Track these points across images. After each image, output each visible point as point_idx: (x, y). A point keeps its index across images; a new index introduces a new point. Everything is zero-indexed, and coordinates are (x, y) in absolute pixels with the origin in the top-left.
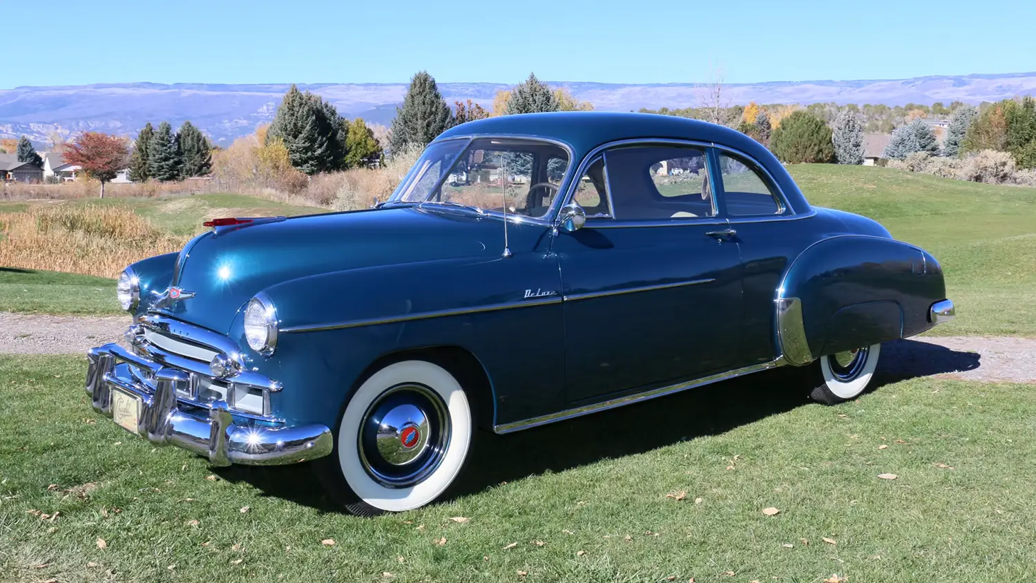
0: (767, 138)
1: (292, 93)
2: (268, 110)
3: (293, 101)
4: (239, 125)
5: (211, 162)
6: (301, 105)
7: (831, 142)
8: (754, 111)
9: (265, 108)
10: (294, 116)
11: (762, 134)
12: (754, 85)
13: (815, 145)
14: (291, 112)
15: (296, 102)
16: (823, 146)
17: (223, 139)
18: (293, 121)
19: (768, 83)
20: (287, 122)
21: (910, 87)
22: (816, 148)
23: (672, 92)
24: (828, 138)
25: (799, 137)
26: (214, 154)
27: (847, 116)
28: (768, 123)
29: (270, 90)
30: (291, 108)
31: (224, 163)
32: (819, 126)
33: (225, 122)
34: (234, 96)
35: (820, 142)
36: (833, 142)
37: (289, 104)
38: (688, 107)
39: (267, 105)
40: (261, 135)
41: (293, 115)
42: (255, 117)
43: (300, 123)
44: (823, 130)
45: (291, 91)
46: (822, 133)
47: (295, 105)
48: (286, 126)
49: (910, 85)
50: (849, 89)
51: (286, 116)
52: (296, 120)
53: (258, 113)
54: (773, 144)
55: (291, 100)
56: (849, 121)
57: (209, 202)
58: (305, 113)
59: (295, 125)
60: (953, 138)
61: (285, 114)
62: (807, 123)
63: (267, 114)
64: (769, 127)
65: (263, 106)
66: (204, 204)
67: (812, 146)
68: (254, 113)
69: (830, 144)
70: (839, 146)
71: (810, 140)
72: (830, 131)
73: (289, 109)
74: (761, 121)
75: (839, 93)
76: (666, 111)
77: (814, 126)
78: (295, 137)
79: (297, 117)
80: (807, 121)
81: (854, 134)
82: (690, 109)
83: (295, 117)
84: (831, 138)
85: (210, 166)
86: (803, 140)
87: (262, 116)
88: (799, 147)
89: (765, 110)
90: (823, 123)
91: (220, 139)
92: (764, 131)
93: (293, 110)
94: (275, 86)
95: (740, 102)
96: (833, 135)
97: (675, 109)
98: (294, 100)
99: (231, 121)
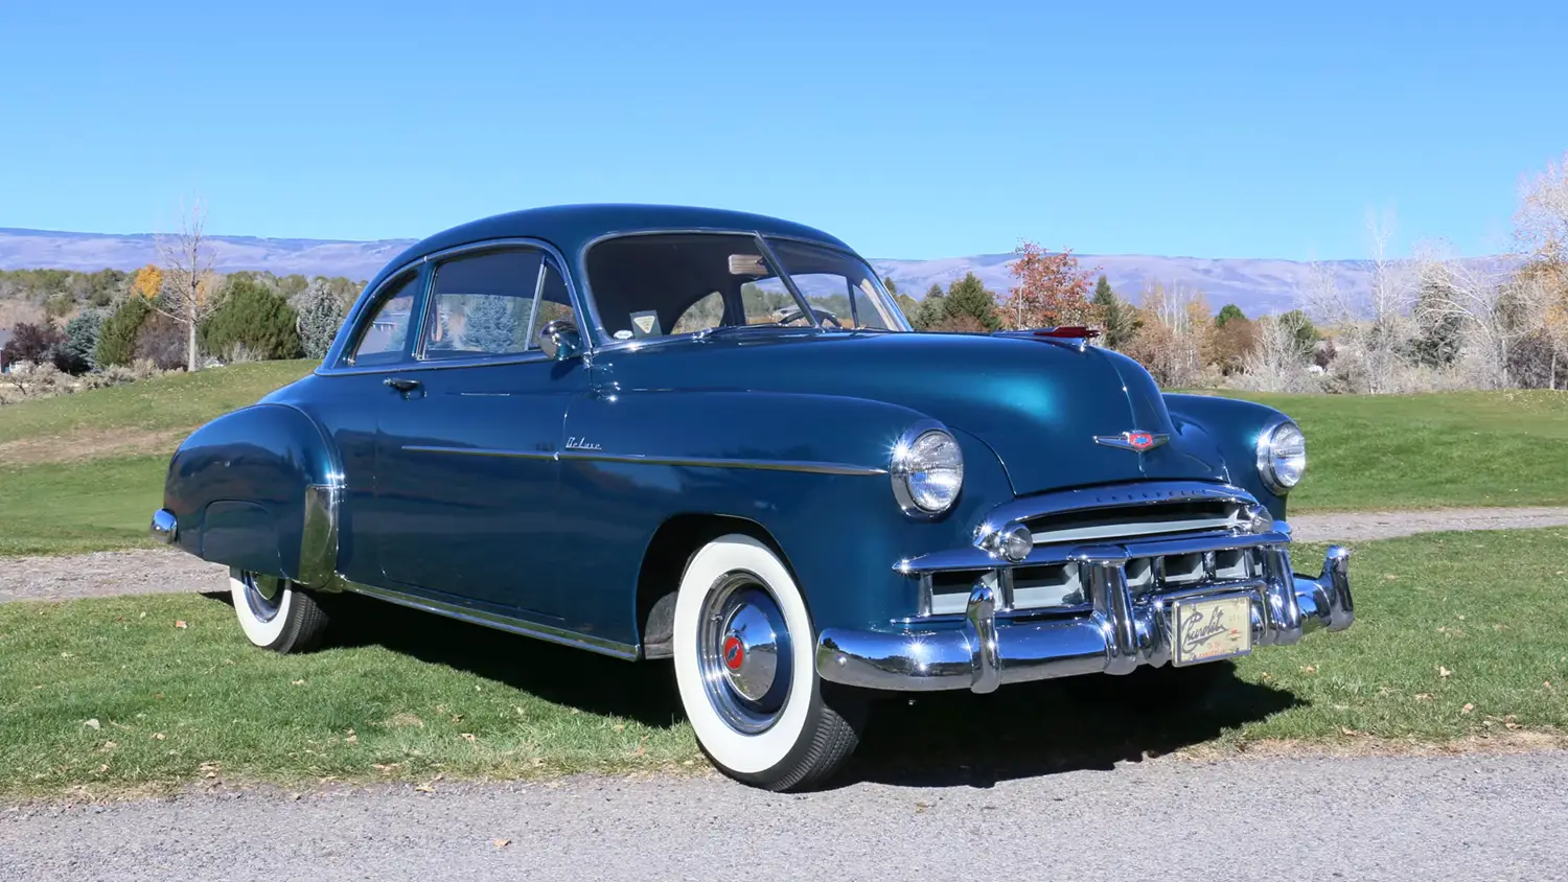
7: (295, 330)
12: (124, 239)
13: (271, 335)
16: (285, 337)
21: (373, 254)
22: (273, 340)
24: (291, 325)
25: (247, 322)
27: (320, 293)
32: (278, 305)
35: (280, 331)
36: (298, 330)
44: (284, 313)
46: (283, 316)
49: (374, 251)
50: (281, 251)
56: (323, 300)
60: (473, 332)
62: (258, 301)
67: (267, 336)
69: (294, 334)
70: (308, 338)
71: (263, 326)
72: (294, 314)
75: (265, 258)
77: (269, 305)
80: (258, 297)
81: (330, 320)
82: (23, 270)
84: (295, 325)
86: (252, 326)
88: (246, 338)
90: (283, 300)
96: (299, 319)
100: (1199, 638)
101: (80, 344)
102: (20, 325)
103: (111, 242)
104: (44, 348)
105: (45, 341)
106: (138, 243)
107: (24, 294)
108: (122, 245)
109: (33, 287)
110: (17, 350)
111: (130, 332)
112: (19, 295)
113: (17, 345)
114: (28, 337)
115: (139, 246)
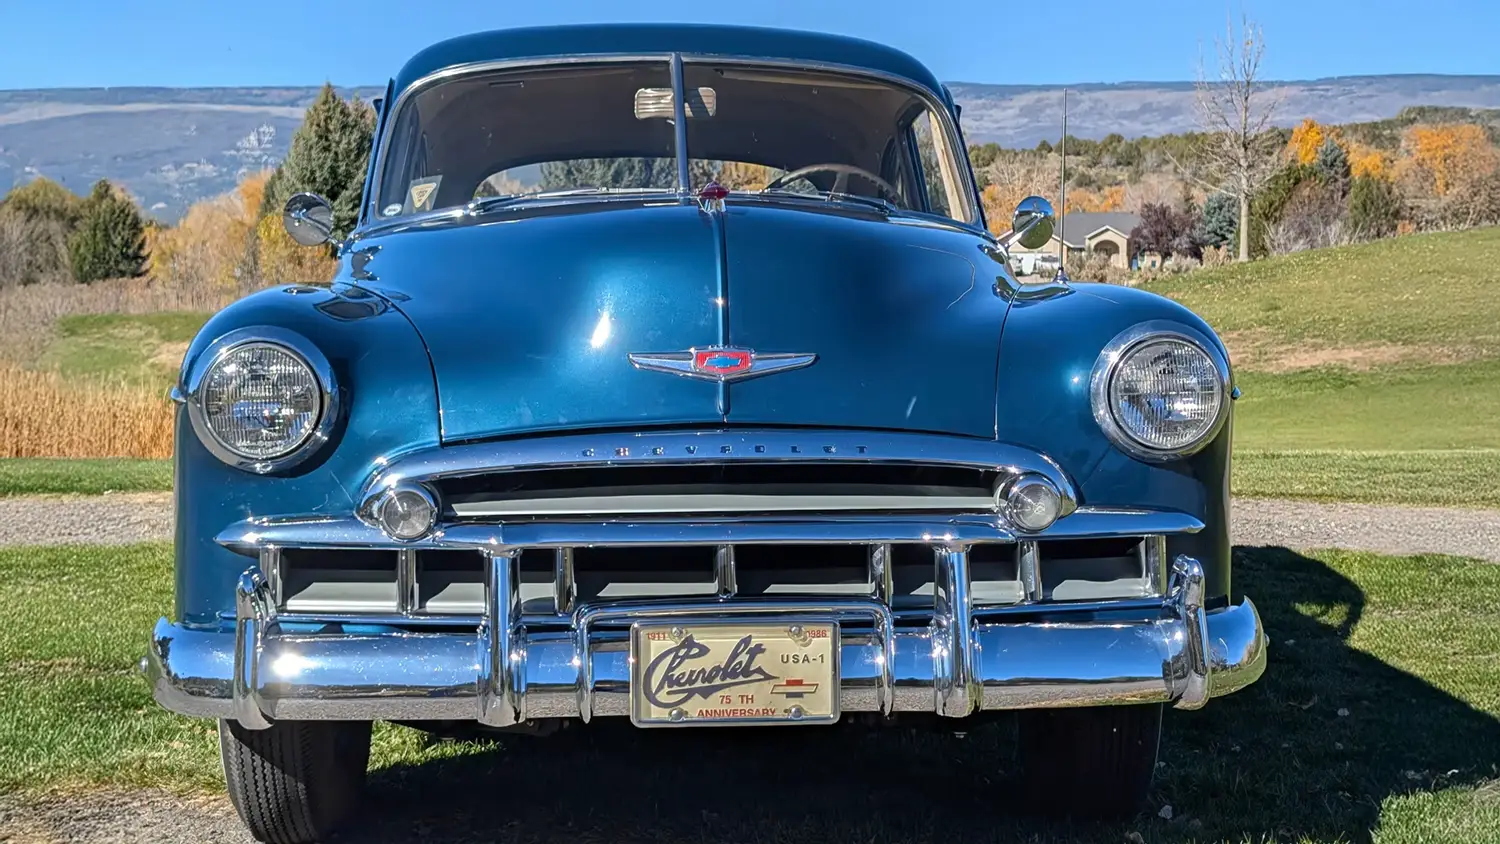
0: (1343, 196)
1: (325, 102)
2: (260, 141)
3: (328, 119)
4: (196, 175)
5: (144, 253)
6: (344, 127)
8: (1313, 137)
9: (253, 138)
10: (330, 151)
11: (1331, 188)
12: (1310, 85)
14: (323, 143)
15: (334, 121)
17: (161, 205)
18: (329, 163)
19: (1340, 80)
20: (314, 164)
23: (1131, 101)
26: (149, 233)
28: (1344, 162)
29: (264, 99)
30: (324, 135)
31: (169, 256)
33: (165, 168)
34: (186, 113)
37: (318, 125)
38: (1164, 134)
39: (259, 133)
40: (252, 195)
41: (326, 149)
42: (233, 158)
43: (344, 168)
45: (323, 98)
47: (331, 127)
48: (313, 172)
51: (314, 153)
52: (336, 160)
53: (238, 150)
54: (1356, 208)
55: (322, 117)
57: (161, 330)
58: (354, 145)
59: (333, 171)
61: (311, 147)
63: (257, 153)
64: (1347, 173)
65: (249, 135)
66: (149, 335)
68: (229, 149)
73: (320, 137)
74: (1329, 159)
76: (1119, 141)
78: (333, 196)
79: (336, 153)
82: (1171, 136)
83: (332, 154)
85: (144, 259)
87: (247, 156)
89: (1339, 136)
91: (154, 207)
92: (1336, 180)
93: (327, 139)
94: (275, 92)
95: (1281, 119)
97: (1138, 137)
98: (330, 118)
99: (178, 166)
100: (699, 684)
101: (1221, 229)
102: (1149, 207)
103: (1293, 91)
104: (1175, 234)
105: (1177, 226)
106: (1327, 90)
107: (1170, 167)
108: (1306, 93)
109: (1182, 156)
110: (1145, 238)
111: (1276, 210)
112: (1165, 168)
113: (1145, 232)
114: (1158, 222)
115: (1330, 94)
